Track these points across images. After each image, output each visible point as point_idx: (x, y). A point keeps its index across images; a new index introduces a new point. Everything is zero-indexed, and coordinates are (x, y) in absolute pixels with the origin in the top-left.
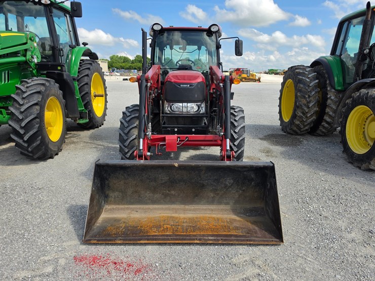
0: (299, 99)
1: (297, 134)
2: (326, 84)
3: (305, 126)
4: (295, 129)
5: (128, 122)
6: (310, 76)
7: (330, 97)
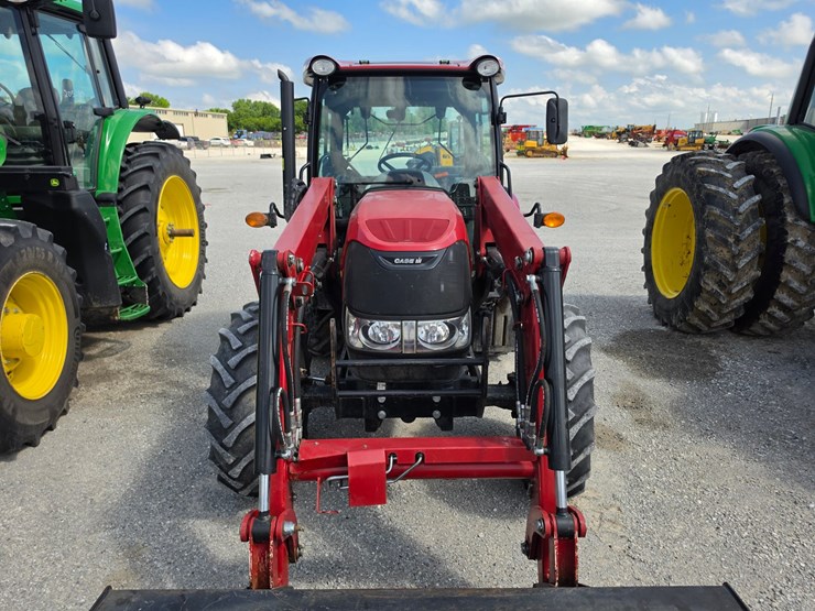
0: (711, 245)
1: (698, 331)
2: (780, 205)
3: (722, 316)
4: (696, 321)
5: (233, 371)
6: (738, 184)
7: (795, 241)
